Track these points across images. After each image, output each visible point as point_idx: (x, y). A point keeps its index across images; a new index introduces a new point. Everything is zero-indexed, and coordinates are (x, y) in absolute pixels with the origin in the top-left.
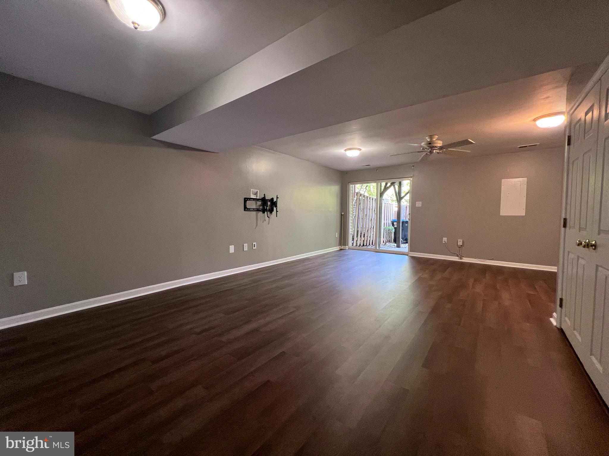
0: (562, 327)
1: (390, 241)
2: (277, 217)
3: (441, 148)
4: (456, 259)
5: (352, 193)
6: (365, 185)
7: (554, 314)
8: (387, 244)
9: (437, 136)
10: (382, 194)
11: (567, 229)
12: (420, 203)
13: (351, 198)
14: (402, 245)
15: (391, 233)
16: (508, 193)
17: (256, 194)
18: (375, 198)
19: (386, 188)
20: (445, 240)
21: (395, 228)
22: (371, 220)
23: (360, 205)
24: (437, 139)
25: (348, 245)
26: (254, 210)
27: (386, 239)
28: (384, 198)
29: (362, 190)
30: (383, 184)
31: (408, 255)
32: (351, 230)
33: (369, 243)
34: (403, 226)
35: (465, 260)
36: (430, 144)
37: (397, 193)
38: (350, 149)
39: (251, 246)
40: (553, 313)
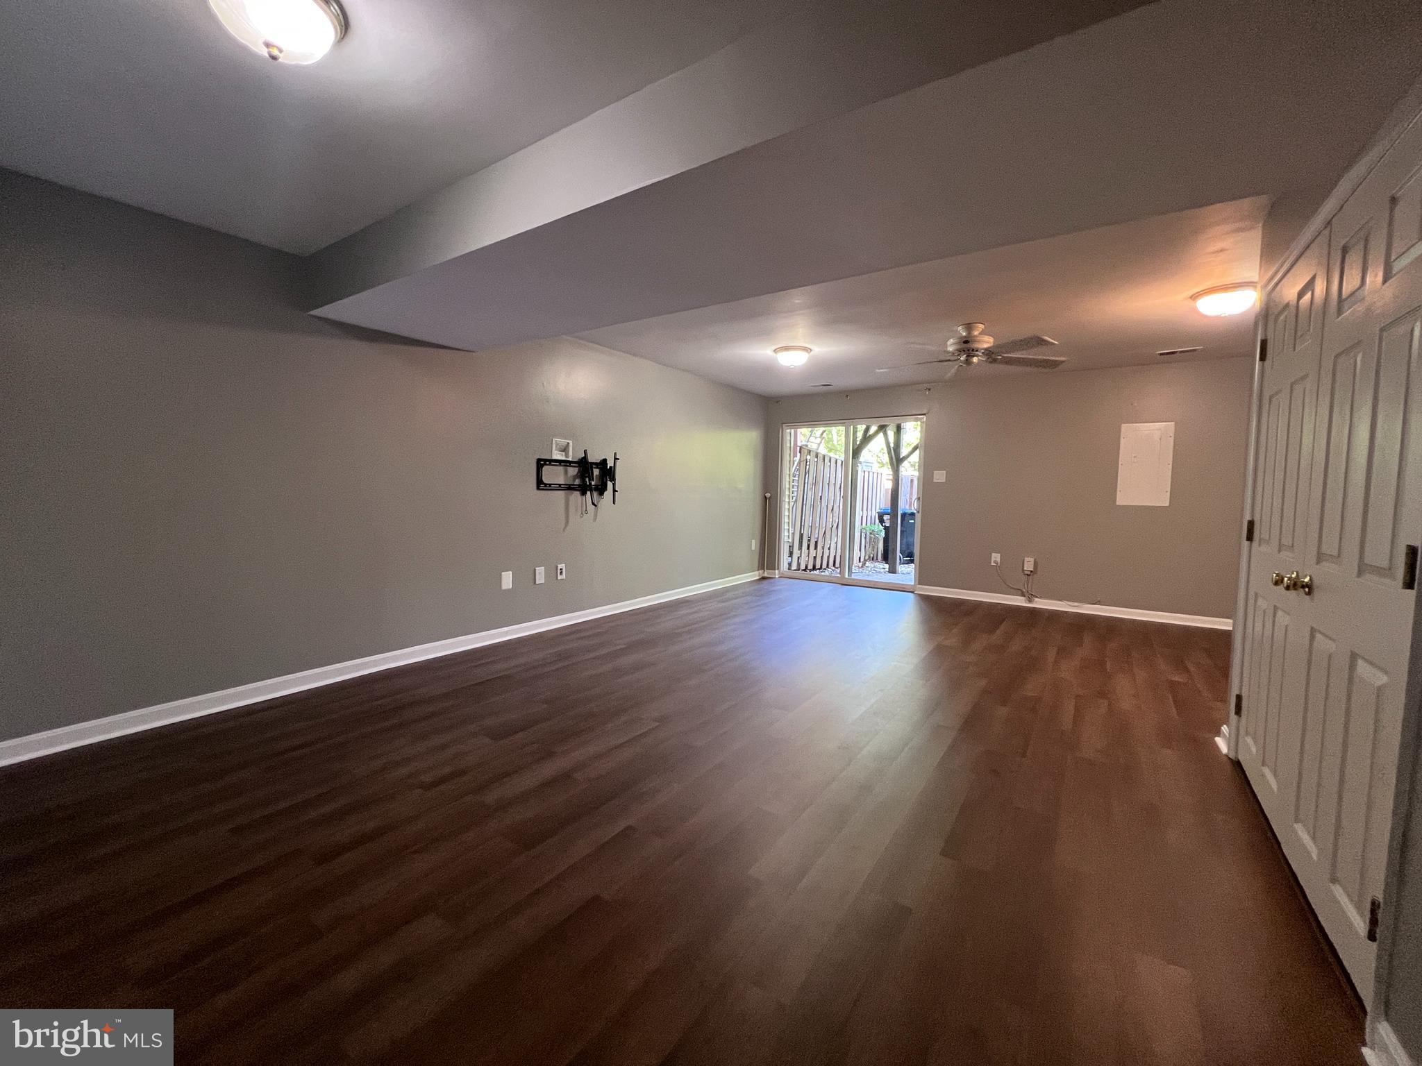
0: (1240, 759)
1: (875, 558)
2: (614, 503)
3: (989, 353)
4: (1019, 601)
5: (790, 447)
6: (819, 431)
7: (1225, 728)
8: (868, 564)
9: (982, 326)
10: (856, 452)
11: (1255, 544)
12: (943, 474)
13: (787, 458)
14: (902, 568)
15: (876, 540)
16: (1133, 455)
17: (565, 450)
18: (842, 457)
19: (867, 439)
20: (996, 558)
21: (886, 529)
22: (833, 509)
23: (807, 475)
24: (981, 333)
25: (778, 569)
26: (559, 487)
27: (866, 553)
28: (861, 459)
29: (812, 439)
30: (861, 428)
31: (913, 592)
32: (786, 534)
33: (828, 562)
34: (905, 523)
35: (1040, 604)
36: (966, 342)
37: (892, 449)
38: (787, 349)
39: (553, 572)
40: (1222, 725)
